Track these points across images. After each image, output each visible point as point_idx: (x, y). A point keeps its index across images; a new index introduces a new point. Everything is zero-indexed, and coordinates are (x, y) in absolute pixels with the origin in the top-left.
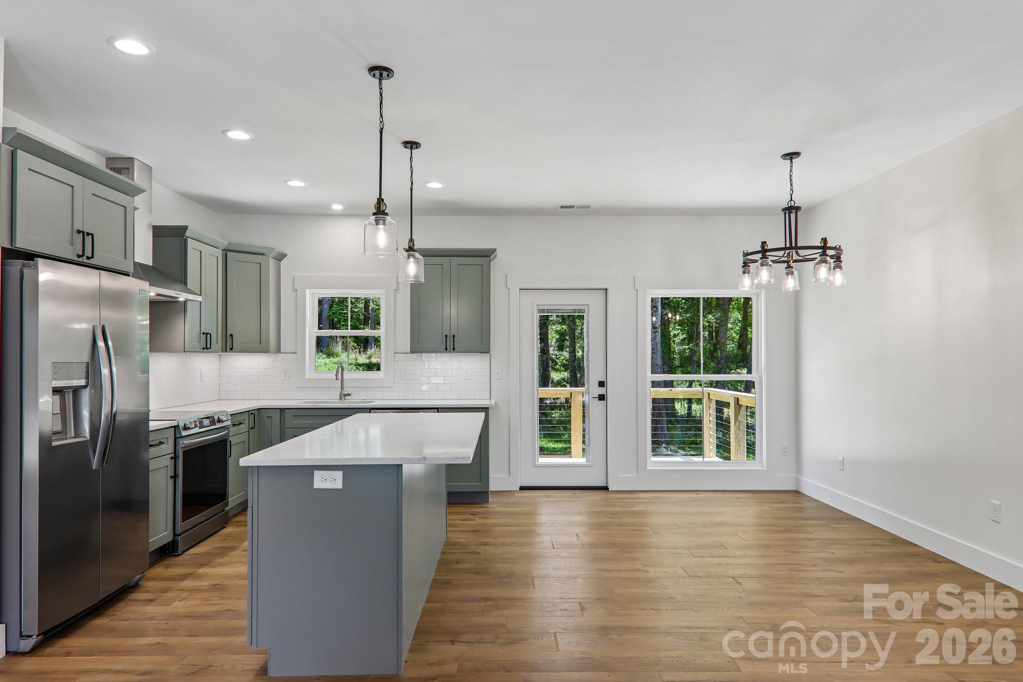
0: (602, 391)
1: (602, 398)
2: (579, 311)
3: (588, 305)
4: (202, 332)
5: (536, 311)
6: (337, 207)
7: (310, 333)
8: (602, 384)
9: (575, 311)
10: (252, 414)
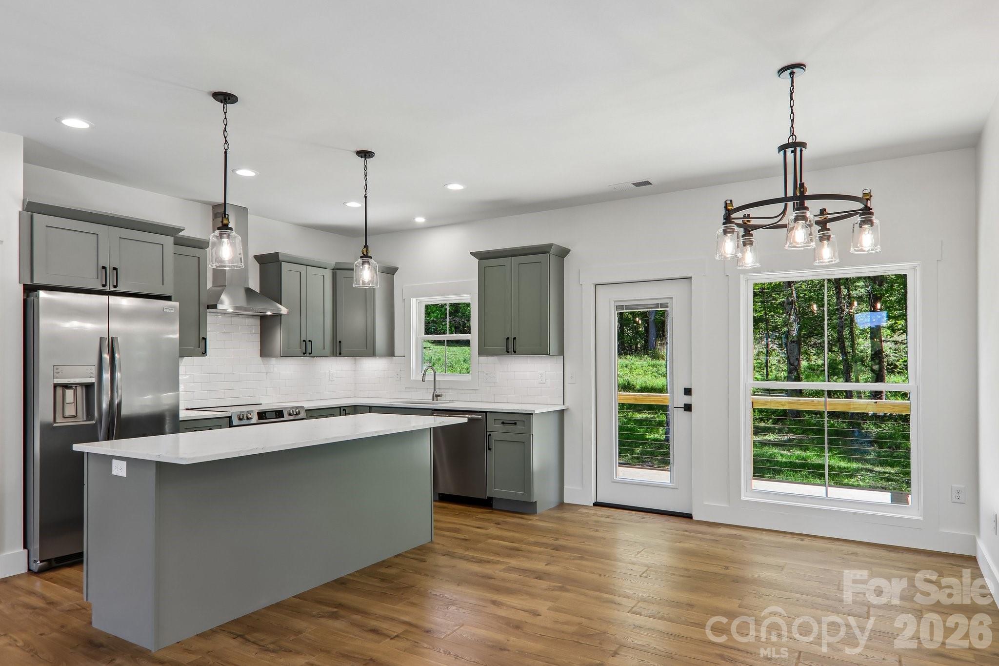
0: (686, 400)
1: (688, 408)
2: (662, 305)
3: (672, 298)
4: (302, 340)
5: (613, 309)
6: (420, 220)
7: (417, 339)
8: (688, 392)
9: (657, 306)
10: (344, 410)
